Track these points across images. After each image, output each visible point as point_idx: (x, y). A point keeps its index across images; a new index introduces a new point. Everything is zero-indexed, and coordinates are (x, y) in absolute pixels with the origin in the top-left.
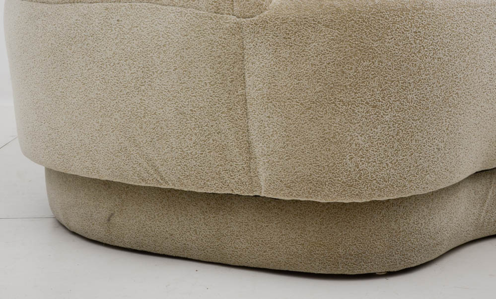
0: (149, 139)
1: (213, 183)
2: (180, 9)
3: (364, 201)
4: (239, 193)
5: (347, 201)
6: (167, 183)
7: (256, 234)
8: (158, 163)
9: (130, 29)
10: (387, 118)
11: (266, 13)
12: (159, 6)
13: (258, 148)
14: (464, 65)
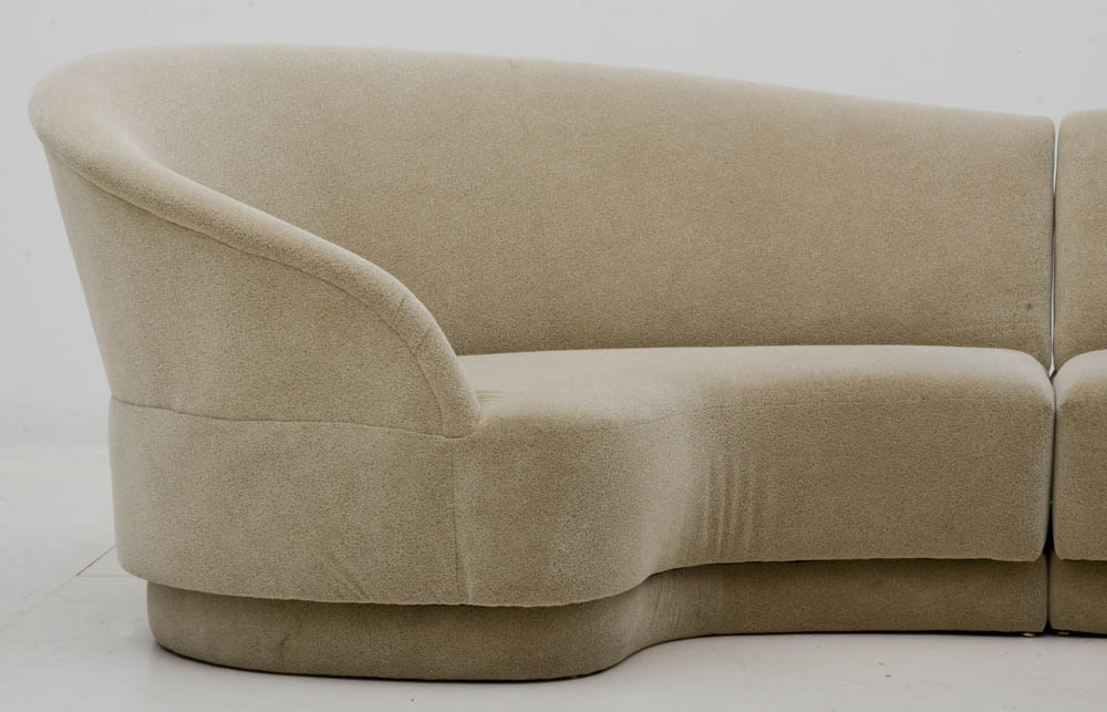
0: (350, 555)
1: (419, 594)
2: (387, 430)
3: (564, 604)
4: (445, 603)
5: (549, 604)
6: (367, 597)
7: (457, 644)
8: (359, 578)
9: (333, 448)
10: (585, 526)
11: (475, 433)
12: (365, 427)
13: (466, 559)
14: (644, 475)
